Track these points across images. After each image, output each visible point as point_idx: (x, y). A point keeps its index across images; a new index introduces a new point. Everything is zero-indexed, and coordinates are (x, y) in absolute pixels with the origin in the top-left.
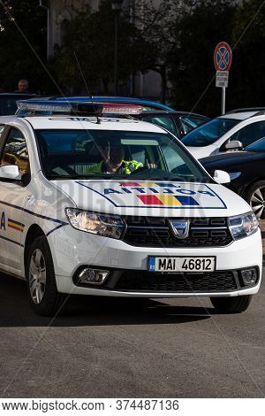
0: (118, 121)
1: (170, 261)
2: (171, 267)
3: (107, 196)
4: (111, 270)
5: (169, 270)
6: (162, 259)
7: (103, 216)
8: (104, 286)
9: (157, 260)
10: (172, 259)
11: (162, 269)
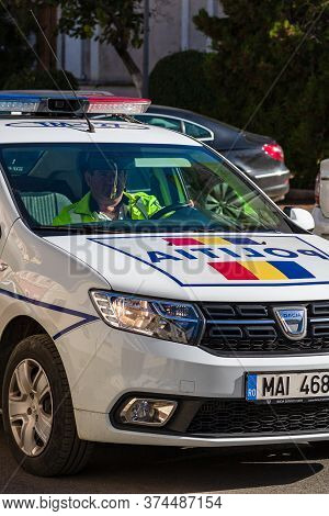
0: (117, 126)
1: (281, 380)
2: (282, 392)
3: (157, 264)
4: (180, 400)
5: (280, 396)
6: (269, 377)
7: (160, 303)
8: (166, 429)
9: (260, 379)
10: (284, 376)
11: (268, 396)
